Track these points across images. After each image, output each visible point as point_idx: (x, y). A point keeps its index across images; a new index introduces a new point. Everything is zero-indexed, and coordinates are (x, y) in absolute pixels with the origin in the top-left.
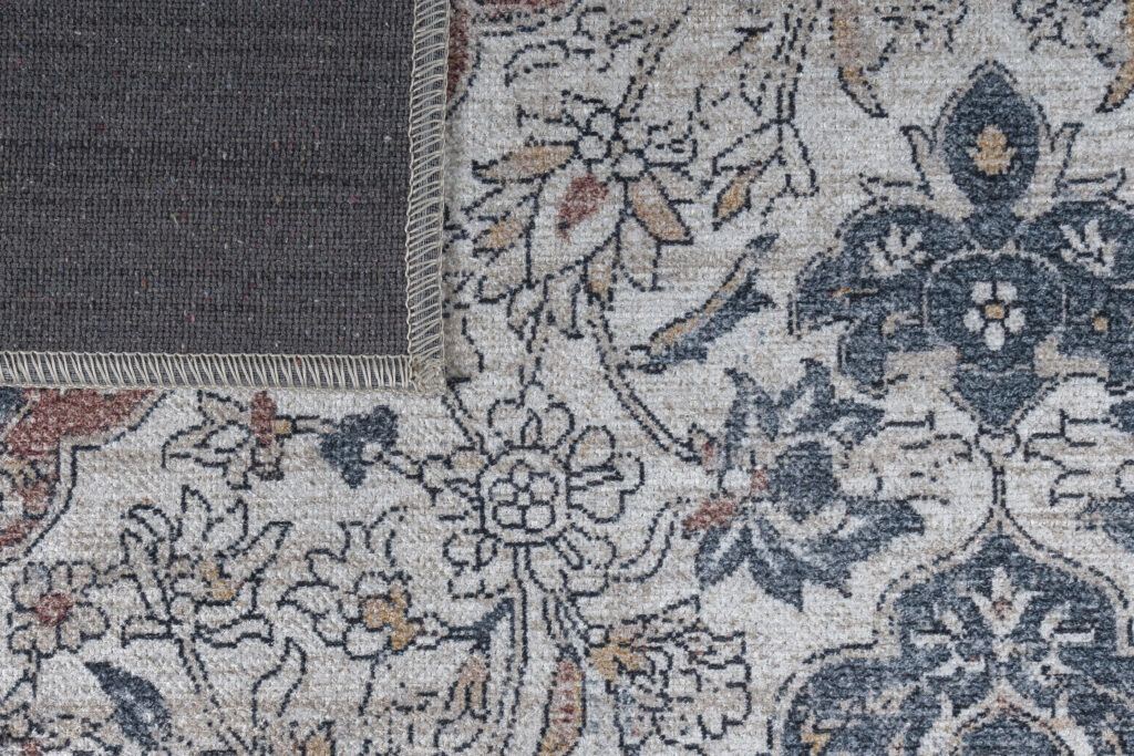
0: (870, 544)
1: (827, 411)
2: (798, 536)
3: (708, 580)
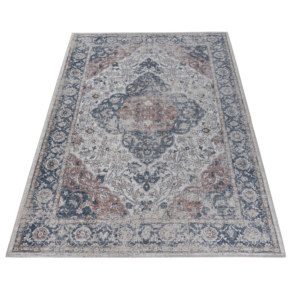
0: (142, 72)
1: (141, 68)
2: (139, 72)
3: (134, 73)
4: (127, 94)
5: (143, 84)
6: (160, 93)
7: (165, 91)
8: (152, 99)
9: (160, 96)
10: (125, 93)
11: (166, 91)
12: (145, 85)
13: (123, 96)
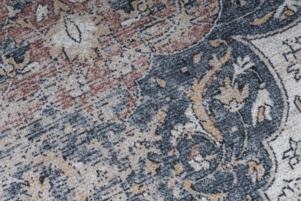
4: (238, 44)
5: (197, 168)
6: (48, 147)
7: (26, 176)
8: (72, 80)
9: (37, 116)
10: (256, 42)
11: (19, 175)
12: (180, 167)
13: (258, 22)
